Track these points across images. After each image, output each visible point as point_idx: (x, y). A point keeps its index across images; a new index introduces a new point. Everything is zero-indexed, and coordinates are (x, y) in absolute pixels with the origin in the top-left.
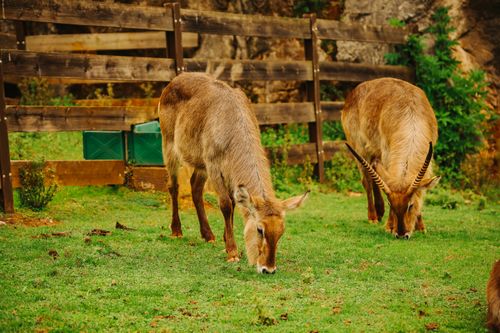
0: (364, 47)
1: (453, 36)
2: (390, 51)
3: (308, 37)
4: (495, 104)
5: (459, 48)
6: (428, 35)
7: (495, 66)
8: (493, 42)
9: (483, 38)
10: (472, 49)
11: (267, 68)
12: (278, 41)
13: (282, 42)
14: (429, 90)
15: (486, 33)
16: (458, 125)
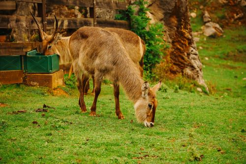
0: (102, 11)
1: (146, 6)
2: (117, 13)
3: (92, 7)
4: (165, 39)
5: (148, 12)
6: (135, 5)
7: (164, 21)
8: (164, 9)
9: (159, 7)
10: (154, 12)
11: (77, 22)
12: (56, 7)
13: (58, 7)
14: (139, 32)
15: (161, 5)
16: (152, 50)
